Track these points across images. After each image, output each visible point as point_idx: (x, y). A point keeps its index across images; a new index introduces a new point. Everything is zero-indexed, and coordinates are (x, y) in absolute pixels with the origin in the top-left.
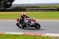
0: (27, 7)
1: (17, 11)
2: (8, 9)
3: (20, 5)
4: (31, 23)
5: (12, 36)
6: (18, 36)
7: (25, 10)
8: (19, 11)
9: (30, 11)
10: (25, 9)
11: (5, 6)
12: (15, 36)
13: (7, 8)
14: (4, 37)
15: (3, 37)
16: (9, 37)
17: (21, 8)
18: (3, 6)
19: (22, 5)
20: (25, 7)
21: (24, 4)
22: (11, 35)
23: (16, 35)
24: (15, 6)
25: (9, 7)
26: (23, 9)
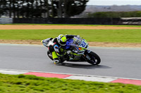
0: (124, 14)
1: (99, 24)
3: (105, 7)
5: (87, 86)
6: (101, 85)
7: (119, 22)
8: (103, 24)
9: (131, 23)
10: (118, 19)
11: (67, 10)
12: (94, 87)
13: (73, 16)
14: (67, 87)
15: (64, 88)
16: (79, 89)
17: (108, 17)
18: (64, 10)
19: (110, 8)
20: (118, 13)
21: (115, 6)
22: (83, 83)
23: (96, 84)
24: (93, 11)
25: (78, 14)
26: (114, 19)
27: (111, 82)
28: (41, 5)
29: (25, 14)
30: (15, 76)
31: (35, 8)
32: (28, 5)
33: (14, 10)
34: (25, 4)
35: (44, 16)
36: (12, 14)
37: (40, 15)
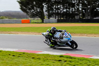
2: (97, 18)
13: (95, 17)
14: (90, 64)
15: (88, 64)
18: (89, 14)
28: (75, 11)
29: (65, 16)
30: (58, 56)
31: (71, 13)
32: (67, 11)
33: (58, 14)
34: (65, 10)
35: (77, 17)
36: (57, 17)
37: (74, 17)
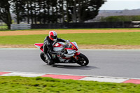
0: (135, 18)
1: (111, 28)
2: (89, 21)
3: (117, 12)
4: (67, 53)
5: (100, 86)
7: (131, 25)
8: (115, 27)
10: (130, 23)
11: (81, 15)
13: (87, 20)
14: (81, 88)
15: (79, 89)
16: (92, 89)
17: (120, 20)
18: (78, 15)
19: (121, 12)
20: (129, 17)
21: (126, 11)
22: (97, 84)
24: (106, 16)
25: (92, 18)
26: (125, 22)
27: (123, 83)
28: (57, 11)
29: (42, 20)
31: (51, 14)
32: (45, 11)
33: (31, 16)
34: (42, 11)
35: (60, 21)
36: (30, 20)
37: (56, 20)
